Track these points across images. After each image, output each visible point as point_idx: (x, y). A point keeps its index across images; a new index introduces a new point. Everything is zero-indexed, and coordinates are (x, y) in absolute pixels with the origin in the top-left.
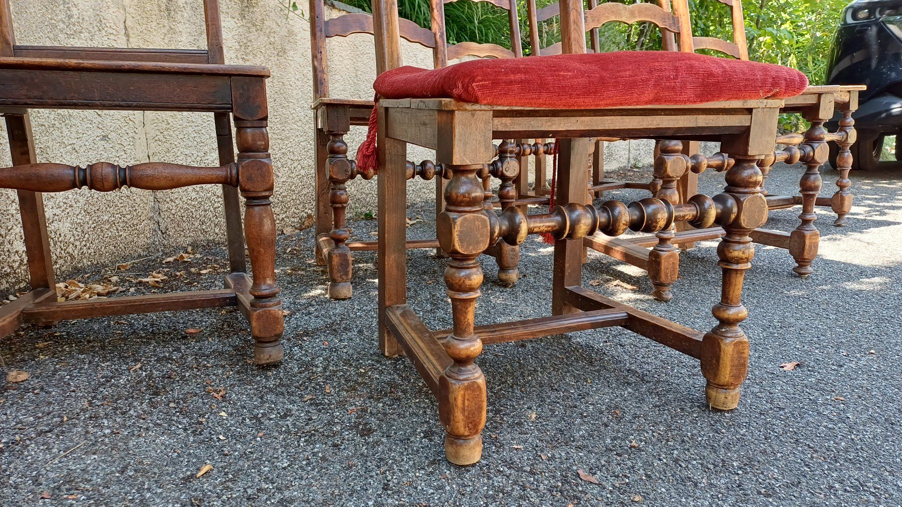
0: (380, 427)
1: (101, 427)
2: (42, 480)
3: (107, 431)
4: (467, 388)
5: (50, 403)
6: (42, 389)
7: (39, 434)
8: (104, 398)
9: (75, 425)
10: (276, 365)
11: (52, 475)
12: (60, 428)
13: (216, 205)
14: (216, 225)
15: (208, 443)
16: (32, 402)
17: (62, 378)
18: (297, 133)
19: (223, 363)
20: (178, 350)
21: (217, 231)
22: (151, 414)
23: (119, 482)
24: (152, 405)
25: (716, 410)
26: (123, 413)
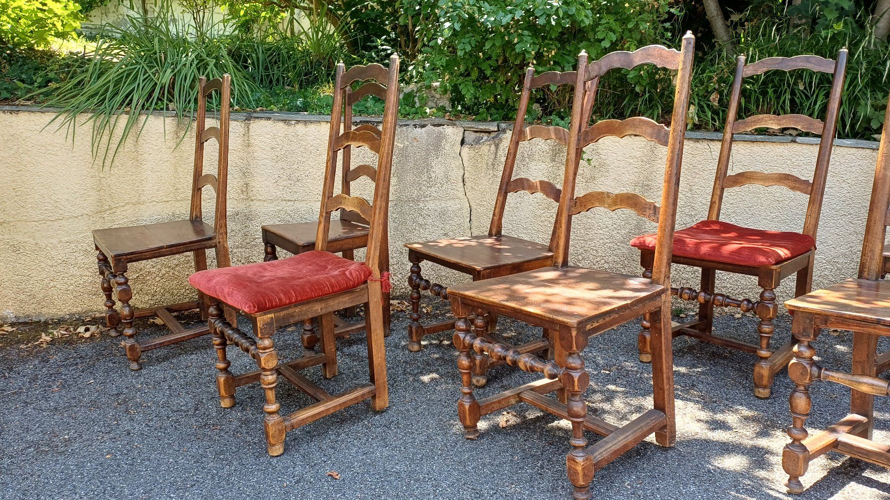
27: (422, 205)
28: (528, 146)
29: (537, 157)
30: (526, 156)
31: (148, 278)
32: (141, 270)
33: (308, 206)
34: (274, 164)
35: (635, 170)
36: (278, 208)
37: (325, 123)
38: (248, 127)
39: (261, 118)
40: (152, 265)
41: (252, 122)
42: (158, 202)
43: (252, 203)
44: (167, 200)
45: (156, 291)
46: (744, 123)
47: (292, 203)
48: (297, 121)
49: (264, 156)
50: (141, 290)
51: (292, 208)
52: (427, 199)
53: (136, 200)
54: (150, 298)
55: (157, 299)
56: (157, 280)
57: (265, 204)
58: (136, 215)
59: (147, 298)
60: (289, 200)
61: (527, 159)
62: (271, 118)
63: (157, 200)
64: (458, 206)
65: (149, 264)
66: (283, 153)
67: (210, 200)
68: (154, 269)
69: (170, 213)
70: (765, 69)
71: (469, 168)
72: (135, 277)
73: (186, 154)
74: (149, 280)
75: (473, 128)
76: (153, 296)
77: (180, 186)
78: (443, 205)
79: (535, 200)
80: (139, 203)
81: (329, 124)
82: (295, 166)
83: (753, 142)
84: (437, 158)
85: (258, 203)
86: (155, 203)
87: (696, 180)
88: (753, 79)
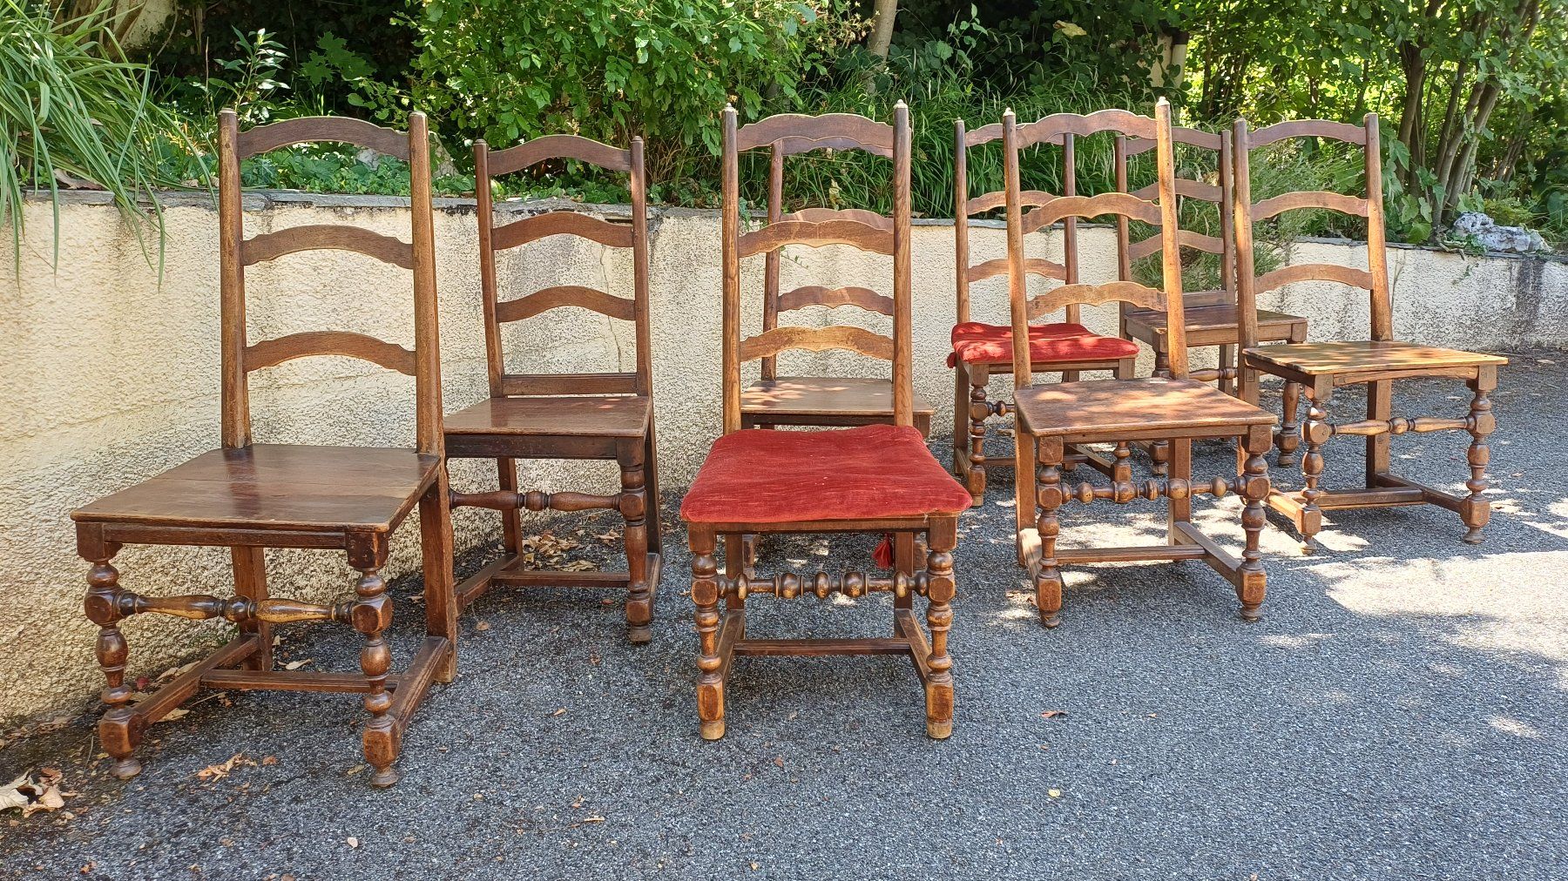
0: (680, 704)
1: (517, 673)
2: (476, 701)
3: (519, 676)
4: (706, 689)
5: (494, 651)
6: (494, 638)
7: (482, 672)
8: (526, 652)
9: (503, 669)
10: (646, 643)
11: (482, 699)
12: (493, 670)
13: (690, 453)
14: (688, 473)
15: (571, 695)
16: (485, 647)
17: (507, 632)
18: (787, 369)
19: (612, 635)
20: (588, 618)
21: (689, 478)
22: (548, 668)
23: (513, 710)
24: (552, 662)
25: (929, 737)
26: (532, 665)
27: (549, 356)
28: (695, 242)
29: (707, 258)
30: (692, 257)
31: (50, 627)
32: (29, 612)
33: (379, 384)
34: (320, 302)
35: (819, 270)
36: (329, 397)
37: (404, 211)
38: (268, 225)
39: (291, 202)
40: (61, 591)
41: (277, 211)
42: (72, 425)
43: (278, 394)
44: (96, 414)
45: (70, 658)
46: (979, 202)
47: (351, 382)
48: (356, 208)
49: (300, 287)
50: (30, 666)
51: (351, 394)
52: (557, 344)
53: (17, 427)
54: (55, 679)
55: (74, 676)
56: (72, 628)
57: (304, 392)
58: (15, 468)
59: (46, 682)
60: (348, 378)
61: (695, 263)
62: (311, 203)
63: (71, 421)
64: (602, 349)
65: (52, 591)
66: (334, 277)
67: (194, 401)
68: (65, 601)
69: (104, 449)
70: (991, 138)
71: (615, 284)
72: (15, 634)
73: (139, 296)
74: (52, 632)
75: (617, 214)
76: (63, 670)
77: (126, 377)
78: (580, 351)
79: (708, 325)
80: (25, 434)
81: (410, 212)
82: (356, 304)
83: (923, 226)
84: (569, 269)
85: (290, 393)
86: (65, 429)
87: (876, 279)
88: (977, 150)
